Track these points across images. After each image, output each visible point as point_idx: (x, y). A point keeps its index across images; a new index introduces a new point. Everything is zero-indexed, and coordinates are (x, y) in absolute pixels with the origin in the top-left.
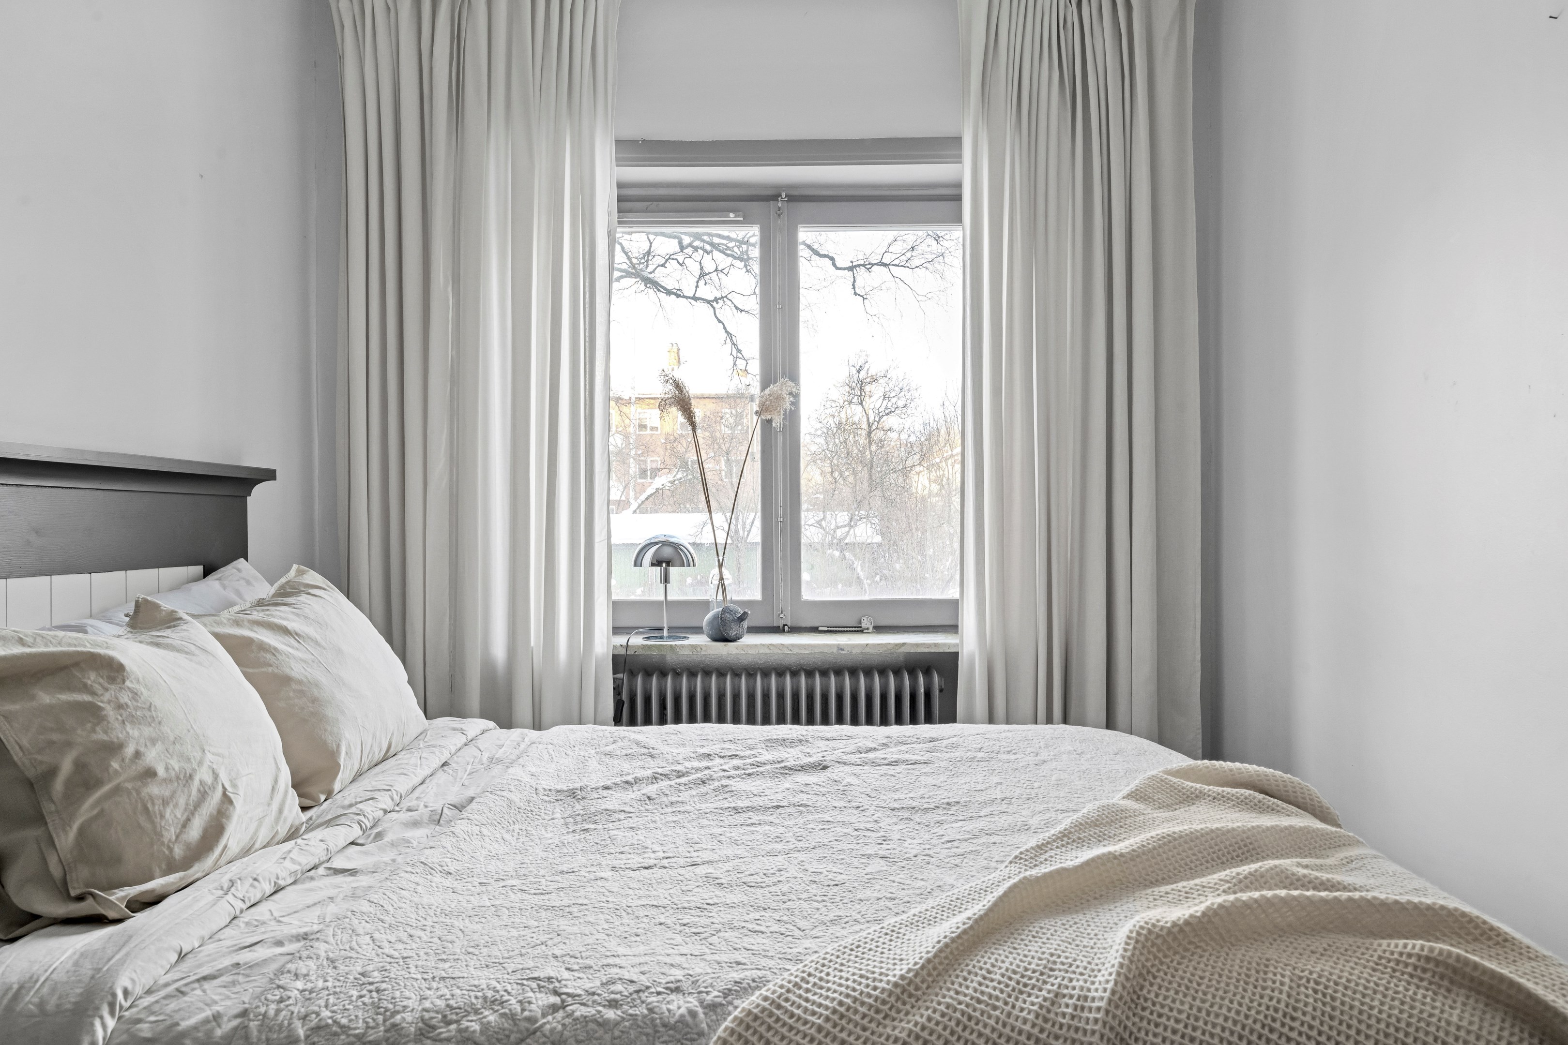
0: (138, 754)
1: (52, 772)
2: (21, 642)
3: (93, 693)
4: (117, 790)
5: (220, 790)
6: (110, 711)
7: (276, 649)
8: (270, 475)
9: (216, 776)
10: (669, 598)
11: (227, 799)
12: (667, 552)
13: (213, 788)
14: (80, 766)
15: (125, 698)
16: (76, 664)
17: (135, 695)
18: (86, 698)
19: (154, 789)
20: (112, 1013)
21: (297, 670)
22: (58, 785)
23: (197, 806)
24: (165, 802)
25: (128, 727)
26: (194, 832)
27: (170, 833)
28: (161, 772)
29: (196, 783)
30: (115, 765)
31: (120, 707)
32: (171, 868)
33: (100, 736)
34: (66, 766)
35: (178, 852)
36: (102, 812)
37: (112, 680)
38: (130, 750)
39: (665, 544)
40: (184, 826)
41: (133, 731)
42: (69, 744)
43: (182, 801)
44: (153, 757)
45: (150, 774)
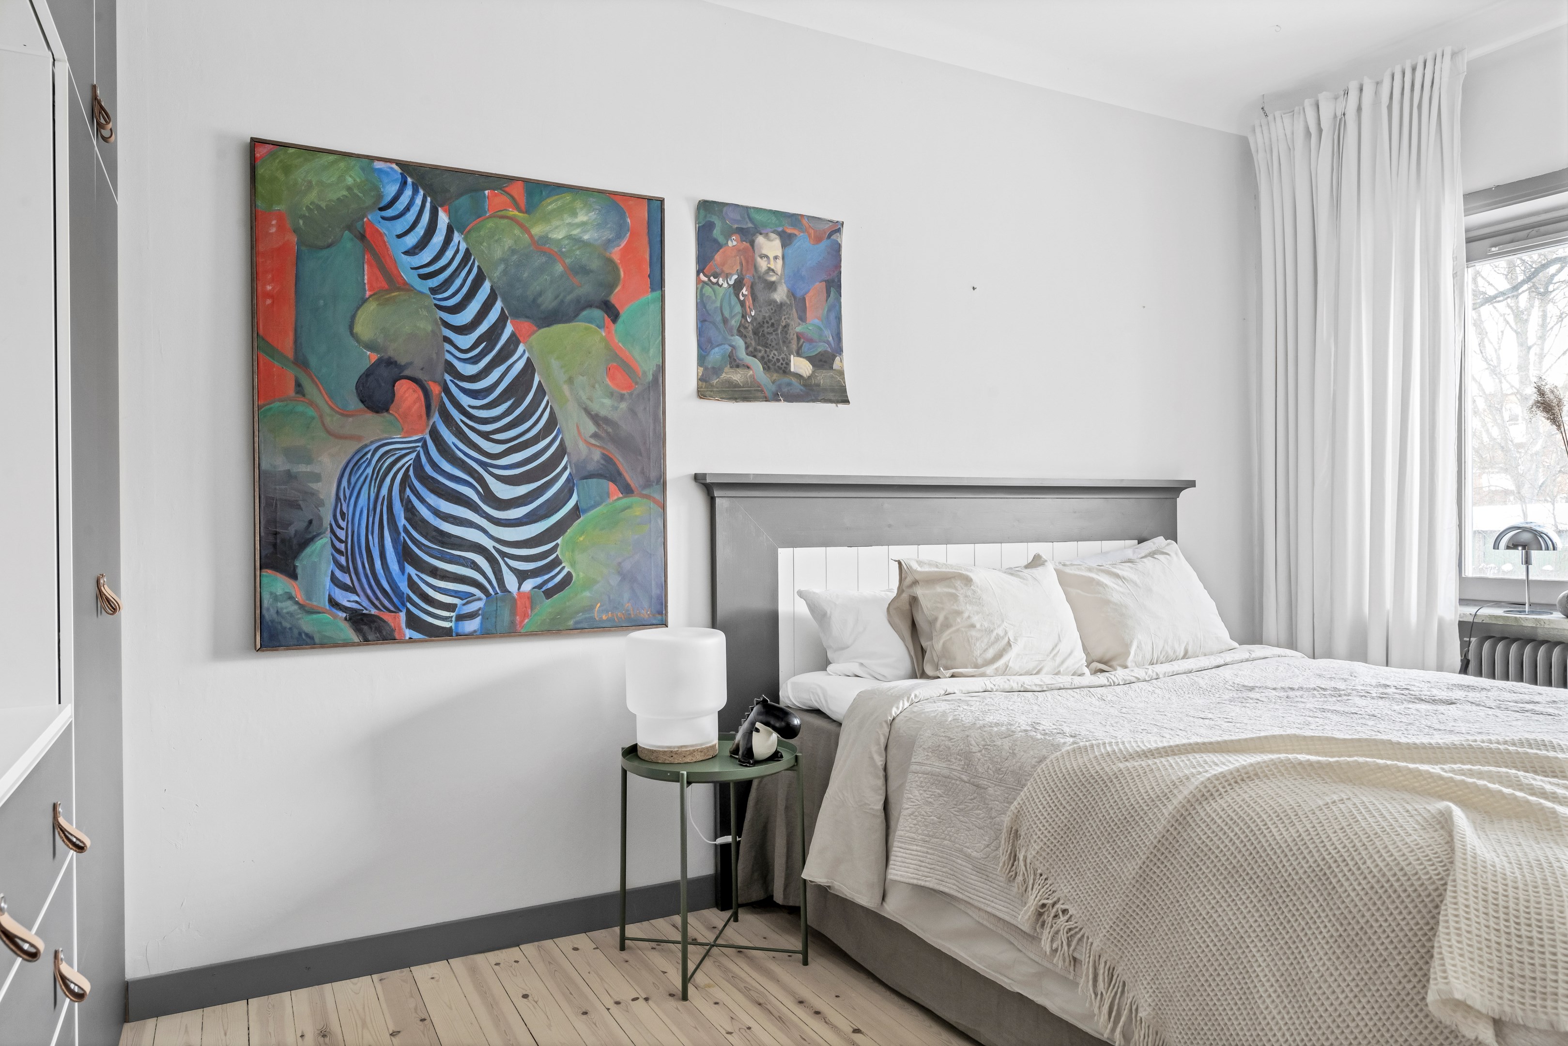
0: (969, 617)
1: (936, 619)
2: (937, 566)
3: (957, 590)
4: (958, 630)
5: (1006, 640)
6: (961, 598)
7: (1106, 585)
8: (1192, 484)
9: (1006, 633)
10: (1530, 578)
11: (1009, 644)
12: (1526, 537)
13: (1003, 638)
14: (946, 618)
15: (969, 593)
16: (954, 577)
17: (974, 592)
18: (953, 591)
19: (973, 633)
20: (908, 701)
21: (1116, 597)
22: (938, 625)
23: (993, 644)
24: (977, 639)
25: (968, 606)
26: (990, 654)
27: (977, 653)
28: (978, 626)
29: (994, 634)
30: (959, 620)
31: (966, 596)
32: (976, 666)
33: (955, 607)
34: (941, 618)
35: (980, 661)
36: (951, 639)
37: (966, 585)
38: (966, 615)
39: (1525, 530)
40: (984, 651)
41: (969, 607)
42: (943, 609)
43: (986, 640)
44: (976, 619)
45: (973, 626)
